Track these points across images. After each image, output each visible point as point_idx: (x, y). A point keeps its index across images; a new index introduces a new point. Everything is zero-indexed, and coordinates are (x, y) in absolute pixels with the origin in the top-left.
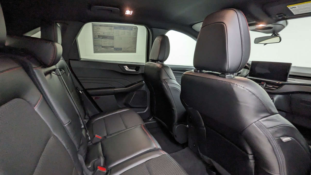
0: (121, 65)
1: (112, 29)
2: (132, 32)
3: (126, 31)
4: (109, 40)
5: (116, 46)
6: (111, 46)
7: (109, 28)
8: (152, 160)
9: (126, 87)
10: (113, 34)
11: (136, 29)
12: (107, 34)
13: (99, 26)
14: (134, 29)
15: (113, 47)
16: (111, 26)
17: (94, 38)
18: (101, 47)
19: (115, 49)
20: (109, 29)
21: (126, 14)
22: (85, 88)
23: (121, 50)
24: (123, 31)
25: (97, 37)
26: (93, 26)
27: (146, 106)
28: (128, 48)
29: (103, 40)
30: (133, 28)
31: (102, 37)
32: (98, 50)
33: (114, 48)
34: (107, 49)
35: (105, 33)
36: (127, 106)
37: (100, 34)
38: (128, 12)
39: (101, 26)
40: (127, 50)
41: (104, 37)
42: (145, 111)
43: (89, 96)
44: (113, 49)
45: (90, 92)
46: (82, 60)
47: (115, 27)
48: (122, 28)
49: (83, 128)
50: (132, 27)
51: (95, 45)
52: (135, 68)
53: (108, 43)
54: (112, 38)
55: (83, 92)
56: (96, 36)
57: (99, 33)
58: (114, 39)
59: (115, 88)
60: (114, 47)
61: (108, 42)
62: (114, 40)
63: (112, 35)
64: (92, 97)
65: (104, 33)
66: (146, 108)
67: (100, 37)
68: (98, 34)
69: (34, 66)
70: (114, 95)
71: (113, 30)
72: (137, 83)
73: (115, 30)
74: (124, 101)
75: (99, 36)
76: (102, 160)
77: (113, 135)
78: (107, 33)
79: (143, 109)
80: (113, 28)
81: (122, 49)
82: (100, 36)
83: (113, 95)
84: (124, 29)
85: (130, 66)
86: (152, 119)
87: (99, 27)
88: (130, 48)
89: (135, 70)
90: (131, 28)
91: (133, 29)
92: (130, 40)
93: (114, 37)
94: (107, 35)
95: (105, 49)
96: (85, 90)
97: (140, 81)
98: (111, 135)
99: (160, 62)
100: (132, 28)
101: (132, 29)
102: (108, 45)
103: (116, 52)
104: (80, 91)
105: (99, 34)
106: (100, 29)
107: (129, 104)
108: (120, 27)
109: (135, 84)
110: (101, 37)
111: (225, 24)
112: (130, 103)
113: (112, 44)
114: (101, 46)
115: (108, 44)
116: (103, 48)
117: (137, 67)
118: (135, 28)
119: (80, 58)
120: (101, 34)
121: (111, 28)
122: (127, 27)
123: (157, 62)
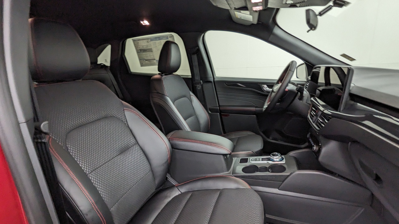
3: (162, 41)
4: (149, 52)
7: (146, 40)
10: (151, 46)
11: (172, 37)
16: (148, 38)
17: (138, 52)
18: (145, 60)
19: (157, 62)
20: (146, 42)
24: (159, 41)
25: (139, 51)
26: (134, 41)
29: (144, 53)
30: (169, 36)
31: (142, 51)
32: (144, 64)
34: (150, 61)
37: (141, 48)
38: (146, 23)
39: (139, 40)
41: (144, 51)
44: (155, 61)
46: (132, 73)
47: (152, 39)
48: (158, 39)
51: (140, 59)
54: (151, 50)
58: (152, 52)
60: (156, 59)
61: (148, 55)
63: (150, 48)
65: (143, 47)
68: (140, 49)
78: (146, 46)
80: (149, 40)
84: (159, 40)
90: (167, 37)
94: (146, 48)
101: (167, 39)
106: (139, 43)
113: (152, 57)
115: (149, 57)
116: (147, 62)
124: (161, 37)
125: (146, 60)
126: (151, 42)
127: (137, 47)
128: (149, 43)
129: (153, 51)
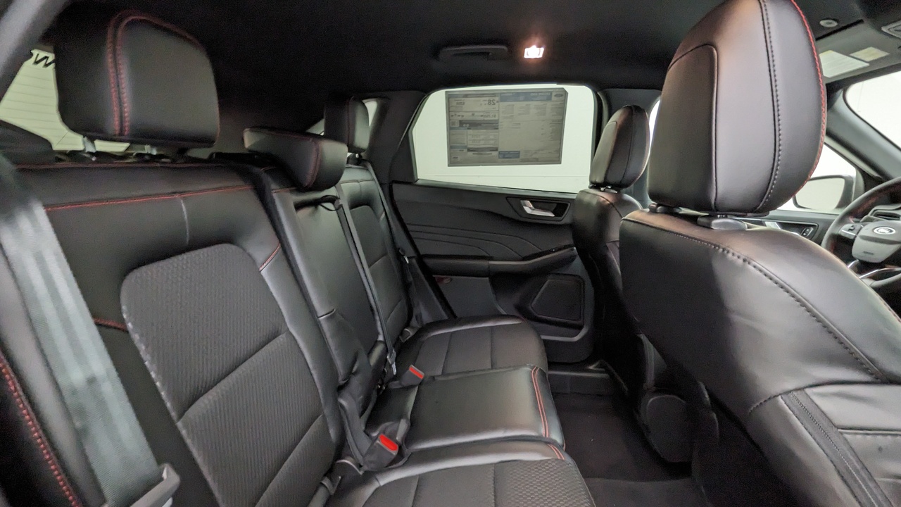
0: (514, 199)
1: (495, 102)
2: (549, 105)
3: (533, 104)
4: (485, 131)
5: (504, 147)
6: (491, 146)
7: (487, 99)
8: (517, 462)
9: (524, 259)
10: (497, 114)
11: (562, 95)
12: (482, 116)
13: (463, 97)
14: (555, 96)
15: (496, 150)
16: (493, 94)
17: (451, 128)
18: (465, 150)
19: (501, 156)
20: (487, 102)
21: (526, 56)
22: (422, 252)
23: (518, 157)
24: (524, 104)
25: (457, 125)
26: (449, 98)
27: (579, 322)
28: (539, 150)
29: (470, 132)
30: (554, 94)
31: (468, 125)
32: (459, 159)
33: (500, 153)
34: (481, 154)
35: (476, 114)
36: (523, 312)
37: (465, 118)
39: (466, 95)
40: (534, 156)
41: (474, 125)
42: (576, 338)
43: (428, 272)
44: (495, 153)
45: (430, 262)
46: (419, 182)
47: (504, 97)
49: (380, 341)
50: (550, 91)
51: (451, 147)
52: (555, 205)
53: (483, 140)
54: (493, 125)
55: (414, 261)
56: (453, 123)
57: (461, 114)
58: (497, 129)
59: (491, 259)
60: (499, 150)
61: (482, 137)
62: (500, 129)
63: (493, 118)
64: (434, 276)
65: (473, 115)
66: (580, 328)
67: (464, 125)
68: (460, 118)
69: (273, 186)
70: (487, 278)
71: (497, 104)
72: (555, 252)
73: (501, 104)
74: (516, 298)
75: (462, 123)
76: (403, 426)
77: (450, 378)
78: (482, 114)
79: (572, 331)
80: (497, 99)
81: (521, 154)
82: (464, 123)
83: (485, 277)
84: (526, 99)
85: (539, 201)
86: (596, 367)
87: (463, 99)
88: (542, 150)
89: (553, 212)
90: (548, 95)
91: (554, 98)
92: (543, 129)
93: (500, 124)
94: (482, 118)
95: (475, 156)
96: (420, 258)
97: (565, 247)
98: (449, 375)
99: (612, 188)
100: (551, 94)
101: (549, 98)
102: (482, 145)
103: (503, 162)
104: (406, 259)
105: (463, 116)
106: (464, 103)
107: (530, 308)
108: (517, 96)
109: (550, 252)
110: (466, 124)
111: (716, 50)
112: (533, 306)
113: (492, 142)
114: (466, 147)
115: (482, 142)
116: (470, 154)
117: (559, 204)
118: (561, 93)
119: (416, 179)
120: (467, 117)
121: (491, 99)
122: (536, 94)
123: (602, 189)
124: (532, 94)
125: (469, 150)
126: (502, 104)
127: (452, 114)
128: (494, 106)
129: (499, 127)
